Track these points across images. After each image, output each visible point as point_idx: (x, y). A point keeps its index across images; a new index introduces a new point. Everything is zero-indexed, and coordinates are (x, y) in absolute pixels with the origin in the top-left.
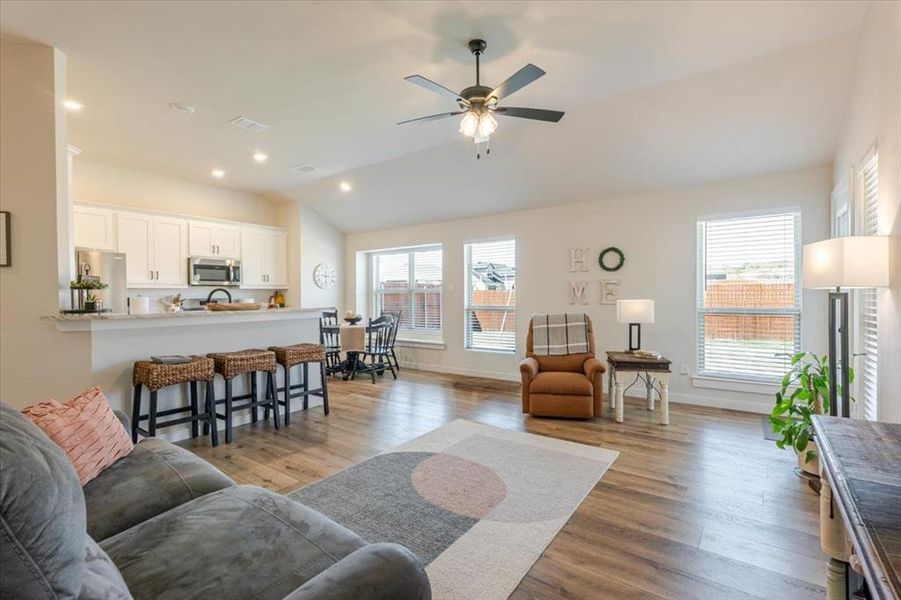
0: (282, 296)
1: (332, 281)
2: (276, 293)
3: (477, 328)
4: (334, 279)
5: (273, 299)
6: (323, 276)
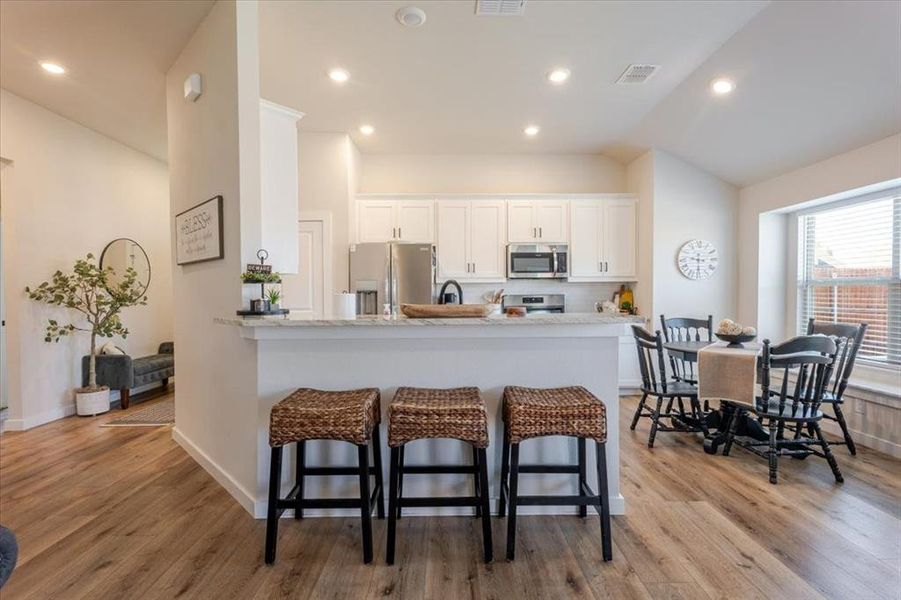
0: (630, 291)
1: (711, 268)
2: (623, 287)
4: (715, 264)
5: (617, 296)
6: (693, 259)
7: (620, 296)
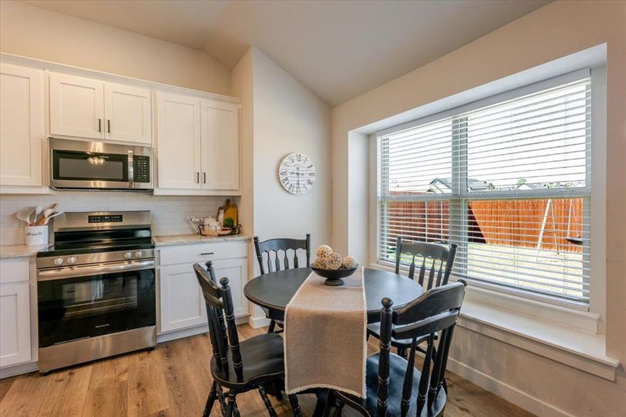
0: (235, 206)
1: (310, 183)
2: (228, 201)
3: (477, 236)
4: (313, 179)
5: (222, 211)
6: (293, 173)
7: (225, 212)
